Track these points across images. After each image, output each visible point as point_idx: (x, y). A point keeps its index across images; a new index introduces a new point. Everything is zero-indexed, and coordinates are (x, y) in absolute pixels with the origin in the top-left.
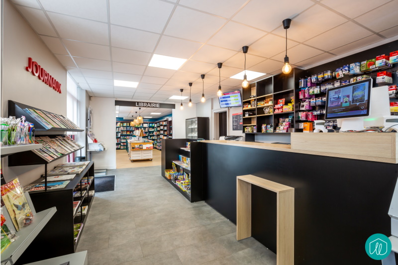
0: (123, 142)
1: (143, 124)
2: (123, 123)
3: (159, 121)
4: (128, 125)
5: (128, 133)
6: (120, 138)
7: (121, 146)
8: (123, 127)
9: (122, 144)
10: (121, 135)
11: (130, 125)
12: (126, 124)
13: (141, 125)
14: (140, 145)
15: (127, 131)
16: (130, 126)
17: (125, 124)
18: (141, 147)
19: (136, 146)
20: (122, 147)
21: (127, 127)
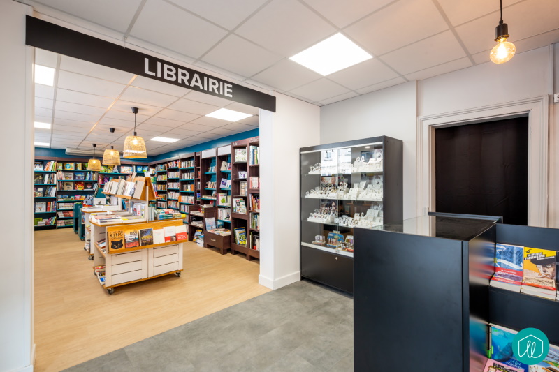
0: (63, 211)
1: (119, 168)
2: (64, 162)
3: (157, 162)
4: (80, 168)
5: (80, 188)
6: (54, 199)
7: (58, 219)
8: (65, 171)
9: (61, 215)
10: (58, 193)
11: (84, 167)
12: (73, 164)
13: (116, 170)
14: (143, 232)
15: (76, 183)
16: (84, 170)
17: (71, 166)
18: (147, 237)
19: (128, 236)
20: (61, 223)
21: (75, 172)
